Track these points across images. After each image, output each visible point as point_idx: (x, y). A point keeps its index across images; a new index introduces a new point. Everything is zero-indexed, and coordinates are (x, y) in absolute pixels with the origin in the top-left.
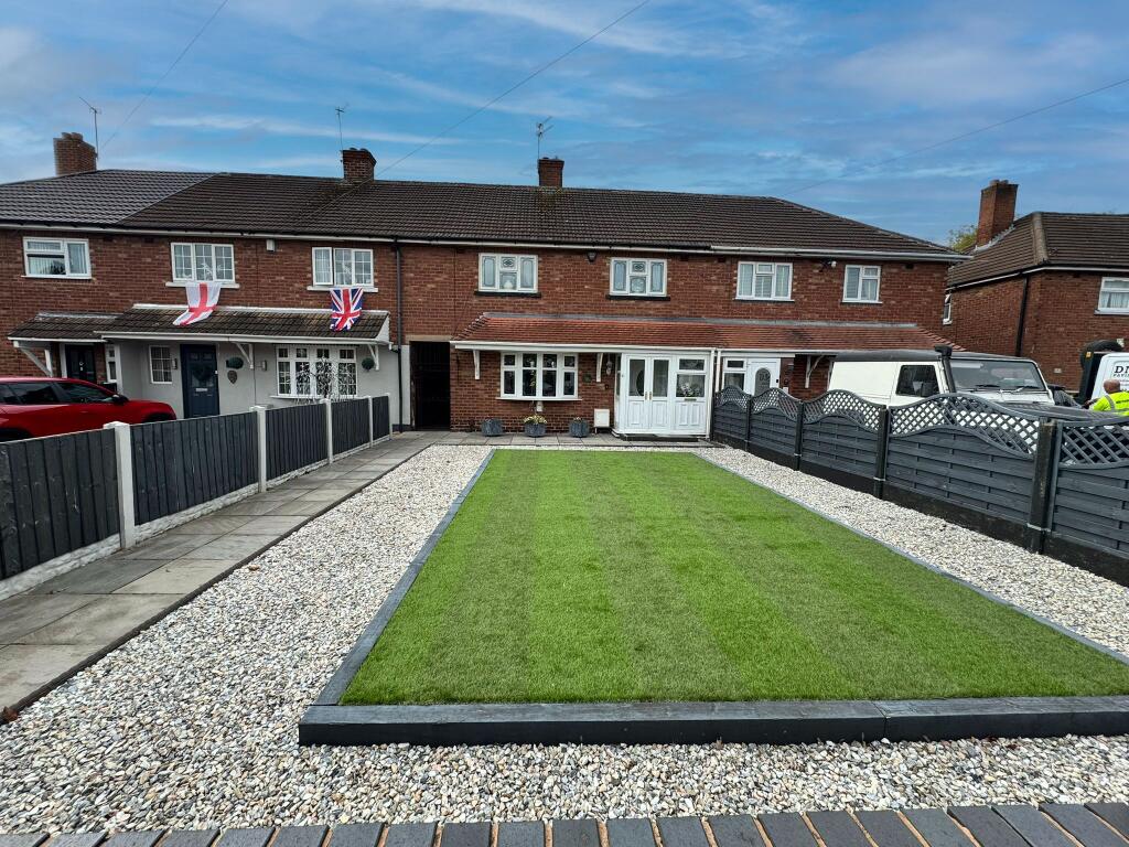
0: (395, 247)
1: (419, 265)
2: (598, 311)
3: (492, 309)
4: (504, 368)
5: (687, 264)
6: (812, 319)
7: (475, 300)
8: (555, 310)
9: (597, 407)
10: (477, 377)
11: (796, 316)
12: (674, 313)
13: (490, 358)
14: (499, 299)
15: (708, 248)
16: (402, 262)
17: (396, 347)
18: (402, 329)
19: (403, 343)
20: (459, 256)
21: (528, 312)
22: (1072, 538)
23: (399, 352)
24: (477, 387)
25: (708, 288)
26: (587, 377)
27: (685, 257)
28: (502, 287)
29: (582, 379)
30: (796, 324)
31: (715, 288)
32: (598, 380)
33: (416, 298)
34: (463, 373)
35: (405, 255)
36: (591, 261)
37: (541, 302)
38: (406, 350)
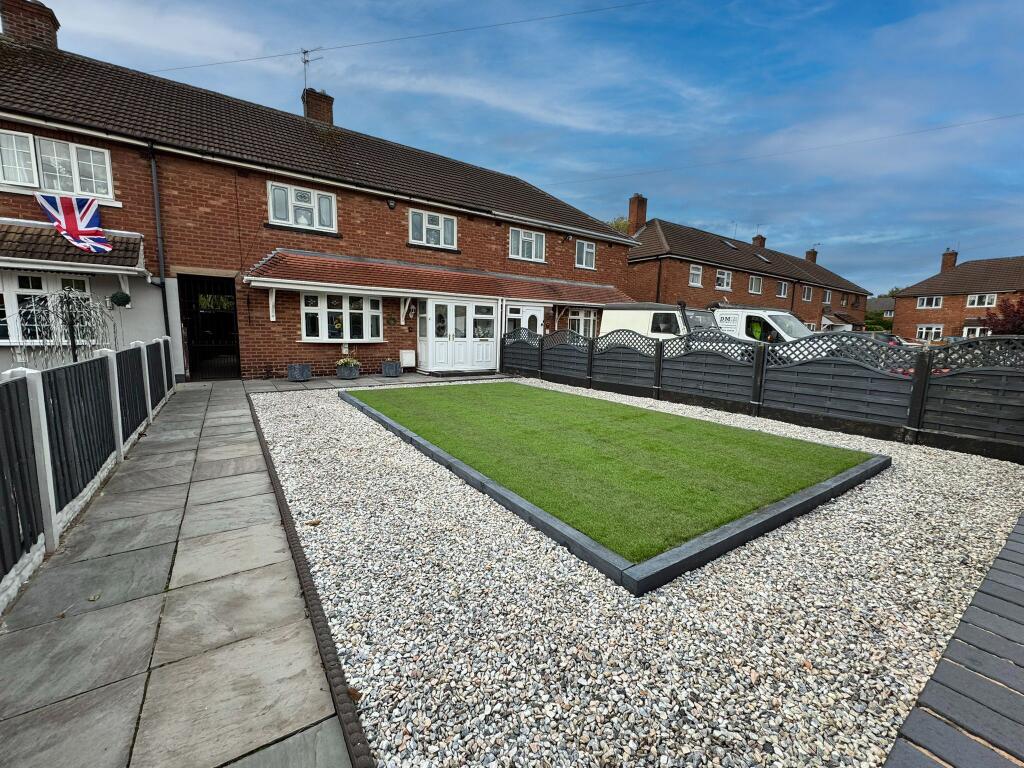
0: (148, 154)
1: (185, 182)
2: (400, 258)
3: (287, 245)
4: (304, 310)
5: (472, 223)
6: (557, 278)
7: (265, 233)
8: (357, 252)
9: (402, 349)
10: (273, 319)
11: (549, 275)
12: (464, 265)
13: (288, 298)
14: (295, 235)
15: (490, 212)
16: (159, 175)
17: (157, 280)
18: (165, 258)
19: (168, 275)
20: (241, 180)
21: (328, 252)
22: (773, 405)
23: (162, 287)
24: (273, 329)
25: (488, 245)
26: (392, 320)
27: (471, 217)
28: (296, 222)
29: (387, 321)
30: (549, 281)
31: (494, 247)
32: (403, 323)
33: (182, 220)
34: (255, 314)
35: (164, 166)
36: (391, 208)
37: (342, 243)
38: (172, 285)
